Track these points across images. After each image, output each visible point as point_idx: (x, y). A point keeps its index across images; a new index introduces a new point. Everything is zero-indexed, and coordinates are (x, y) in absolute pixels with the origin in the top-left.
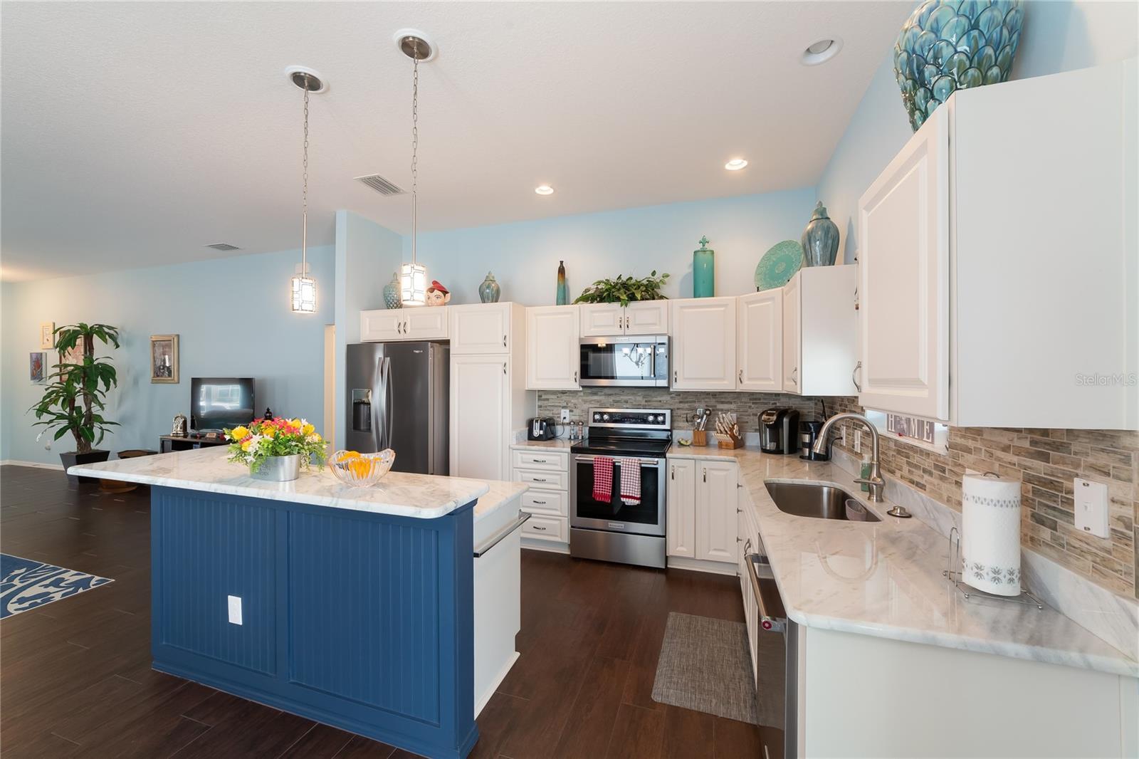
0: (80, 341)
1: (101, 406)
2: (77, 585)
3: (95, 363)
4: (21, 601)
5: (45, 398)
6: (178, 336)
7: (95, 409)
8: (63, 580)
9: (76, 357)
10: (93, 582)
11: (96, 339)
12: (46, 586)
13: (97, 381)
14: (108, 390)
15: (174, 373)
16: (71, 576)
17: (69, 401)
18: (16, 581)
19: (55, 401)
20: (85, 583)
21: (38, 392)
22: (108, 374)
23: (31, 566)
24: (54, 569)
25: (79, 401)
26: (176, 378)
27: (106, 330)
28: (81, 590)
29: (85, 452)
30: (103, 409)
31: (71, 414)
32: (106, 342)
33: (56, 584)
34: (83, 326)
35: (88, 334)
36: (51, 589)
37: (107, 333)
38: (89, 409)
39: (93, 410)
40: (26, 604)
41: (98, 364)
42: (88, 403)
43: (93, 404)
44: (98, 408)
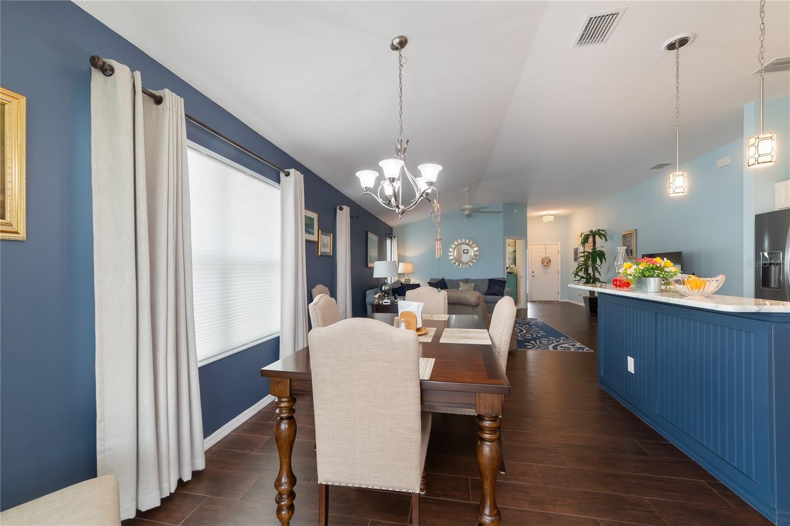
0: (591, 240)
1: (599, 273)
2: (579, 348)
3: (596, 250)
4: (562, 347)
5: (577, 268)
6: (636, 230)
7: (597, 275)
8: (575, 345)
9: (589, 248)
10: (585, 349)
11: (597, 237)
12: (570, 345)
13: (597, 259)
14: (601, 264)
15: (634, 253)
16: (578, 345)
17: (586, 270)
18: (561, 341)
19: (581, 270)
20: (583, 349)
21: (575, 266)
22: (602, 255)
23: (567, 337)
24: (573, 341)
25: (590, 271)
26: (635, 257)
27: (602, 232)
28: (580, 351)
29: (593, 297)
30: (600, 275)
31: (587, 276)
32: (602, 239)
33: (573, 346)
34: (591, 231)
35: (594, 234)
36: (571, 347)
37: (602, 234)
38: (594, 274)
39: (596, 275)
40: (563, 349)
41: (598, 251)
42: (593, 271)
43: (596, 272)
44: (598, 274)
